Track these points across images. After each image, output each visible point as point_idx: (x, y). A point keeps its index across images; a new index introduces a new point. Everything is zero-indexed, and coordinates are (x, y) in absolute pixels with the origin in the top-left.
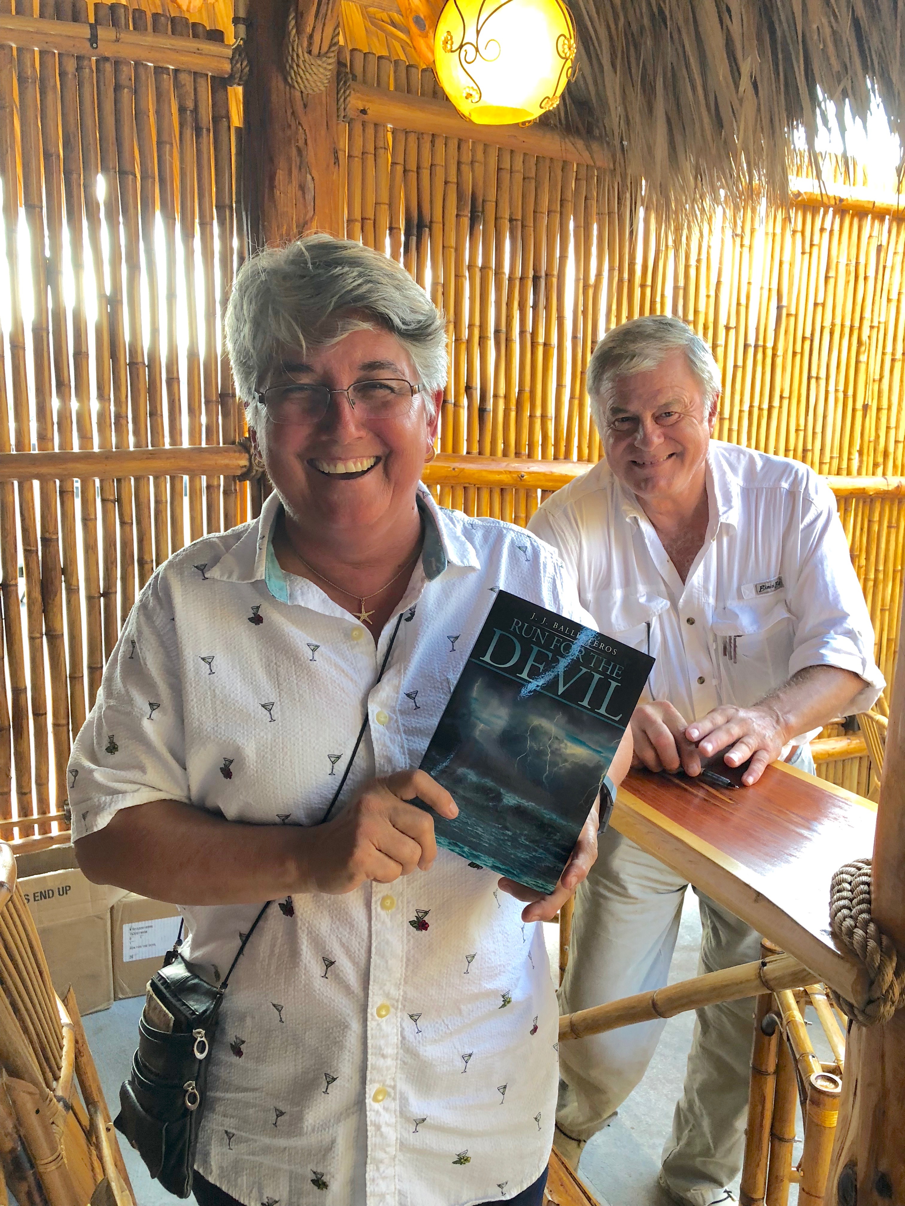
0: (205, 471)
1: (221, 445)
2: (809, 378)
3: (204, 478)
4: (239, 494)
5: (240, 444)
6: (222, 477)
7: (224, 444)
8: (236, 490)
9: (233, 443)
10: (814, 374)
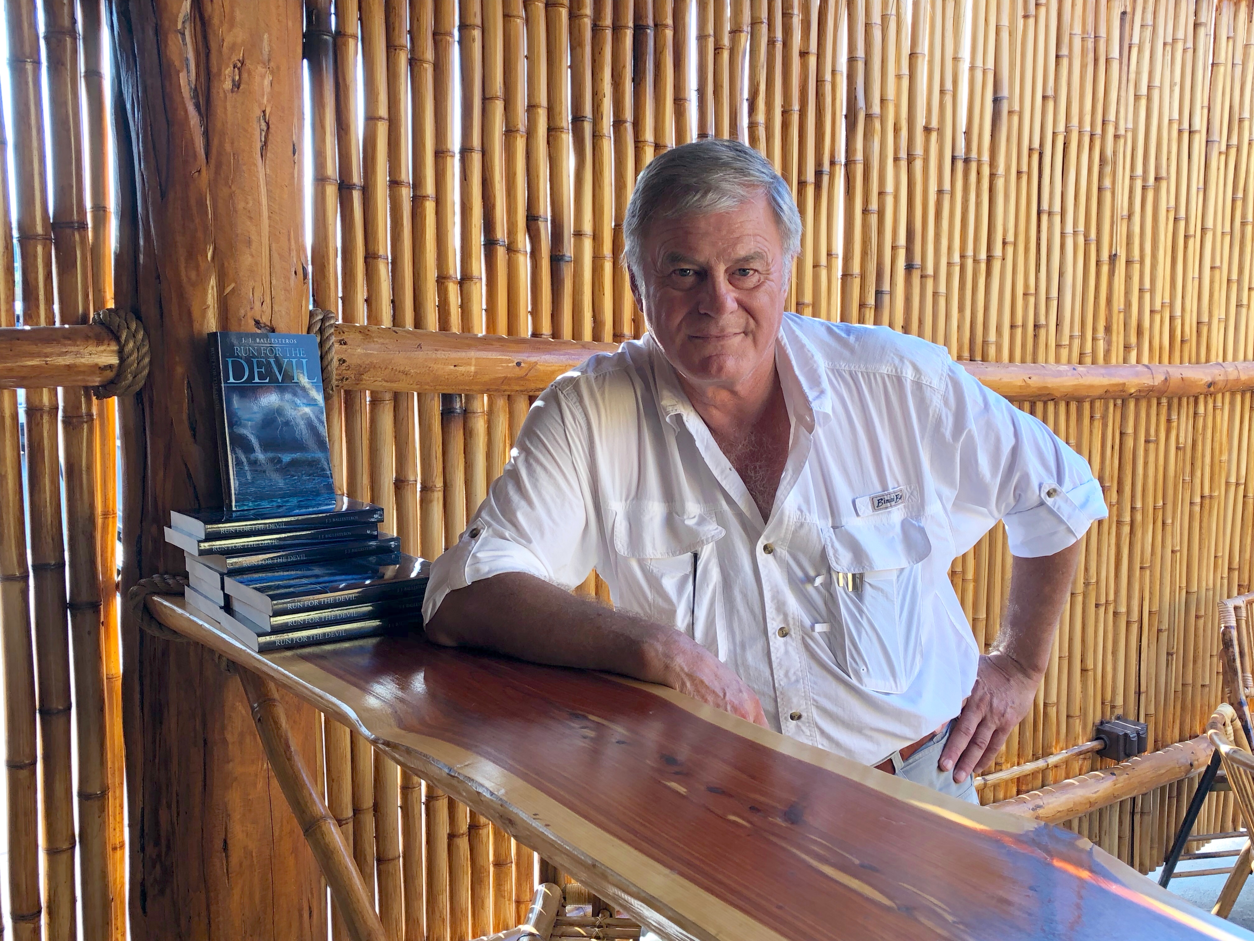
0: (24, 378)
1: (58, 325)
2: (1039, 213)
3: (21, 393)
4: (97, 424)
5: (100, 323)
6: (60, 390)
7: (63, 322)
8: (90, 415)
9: (84, 319)
10: (1045, 206)
